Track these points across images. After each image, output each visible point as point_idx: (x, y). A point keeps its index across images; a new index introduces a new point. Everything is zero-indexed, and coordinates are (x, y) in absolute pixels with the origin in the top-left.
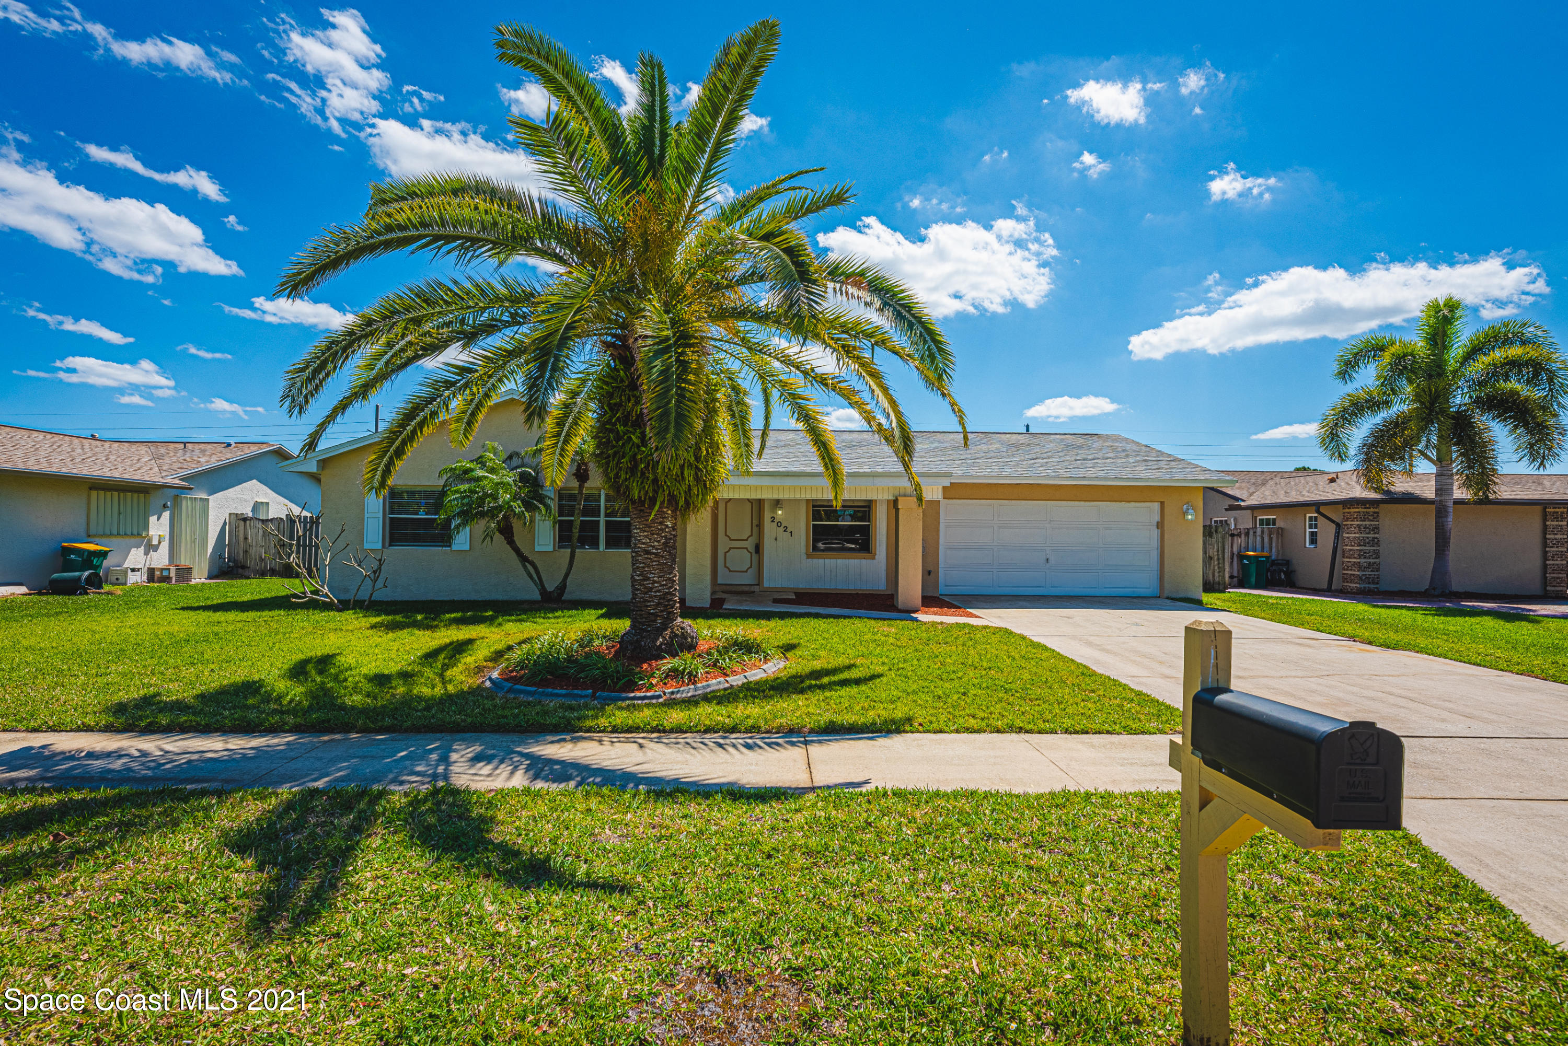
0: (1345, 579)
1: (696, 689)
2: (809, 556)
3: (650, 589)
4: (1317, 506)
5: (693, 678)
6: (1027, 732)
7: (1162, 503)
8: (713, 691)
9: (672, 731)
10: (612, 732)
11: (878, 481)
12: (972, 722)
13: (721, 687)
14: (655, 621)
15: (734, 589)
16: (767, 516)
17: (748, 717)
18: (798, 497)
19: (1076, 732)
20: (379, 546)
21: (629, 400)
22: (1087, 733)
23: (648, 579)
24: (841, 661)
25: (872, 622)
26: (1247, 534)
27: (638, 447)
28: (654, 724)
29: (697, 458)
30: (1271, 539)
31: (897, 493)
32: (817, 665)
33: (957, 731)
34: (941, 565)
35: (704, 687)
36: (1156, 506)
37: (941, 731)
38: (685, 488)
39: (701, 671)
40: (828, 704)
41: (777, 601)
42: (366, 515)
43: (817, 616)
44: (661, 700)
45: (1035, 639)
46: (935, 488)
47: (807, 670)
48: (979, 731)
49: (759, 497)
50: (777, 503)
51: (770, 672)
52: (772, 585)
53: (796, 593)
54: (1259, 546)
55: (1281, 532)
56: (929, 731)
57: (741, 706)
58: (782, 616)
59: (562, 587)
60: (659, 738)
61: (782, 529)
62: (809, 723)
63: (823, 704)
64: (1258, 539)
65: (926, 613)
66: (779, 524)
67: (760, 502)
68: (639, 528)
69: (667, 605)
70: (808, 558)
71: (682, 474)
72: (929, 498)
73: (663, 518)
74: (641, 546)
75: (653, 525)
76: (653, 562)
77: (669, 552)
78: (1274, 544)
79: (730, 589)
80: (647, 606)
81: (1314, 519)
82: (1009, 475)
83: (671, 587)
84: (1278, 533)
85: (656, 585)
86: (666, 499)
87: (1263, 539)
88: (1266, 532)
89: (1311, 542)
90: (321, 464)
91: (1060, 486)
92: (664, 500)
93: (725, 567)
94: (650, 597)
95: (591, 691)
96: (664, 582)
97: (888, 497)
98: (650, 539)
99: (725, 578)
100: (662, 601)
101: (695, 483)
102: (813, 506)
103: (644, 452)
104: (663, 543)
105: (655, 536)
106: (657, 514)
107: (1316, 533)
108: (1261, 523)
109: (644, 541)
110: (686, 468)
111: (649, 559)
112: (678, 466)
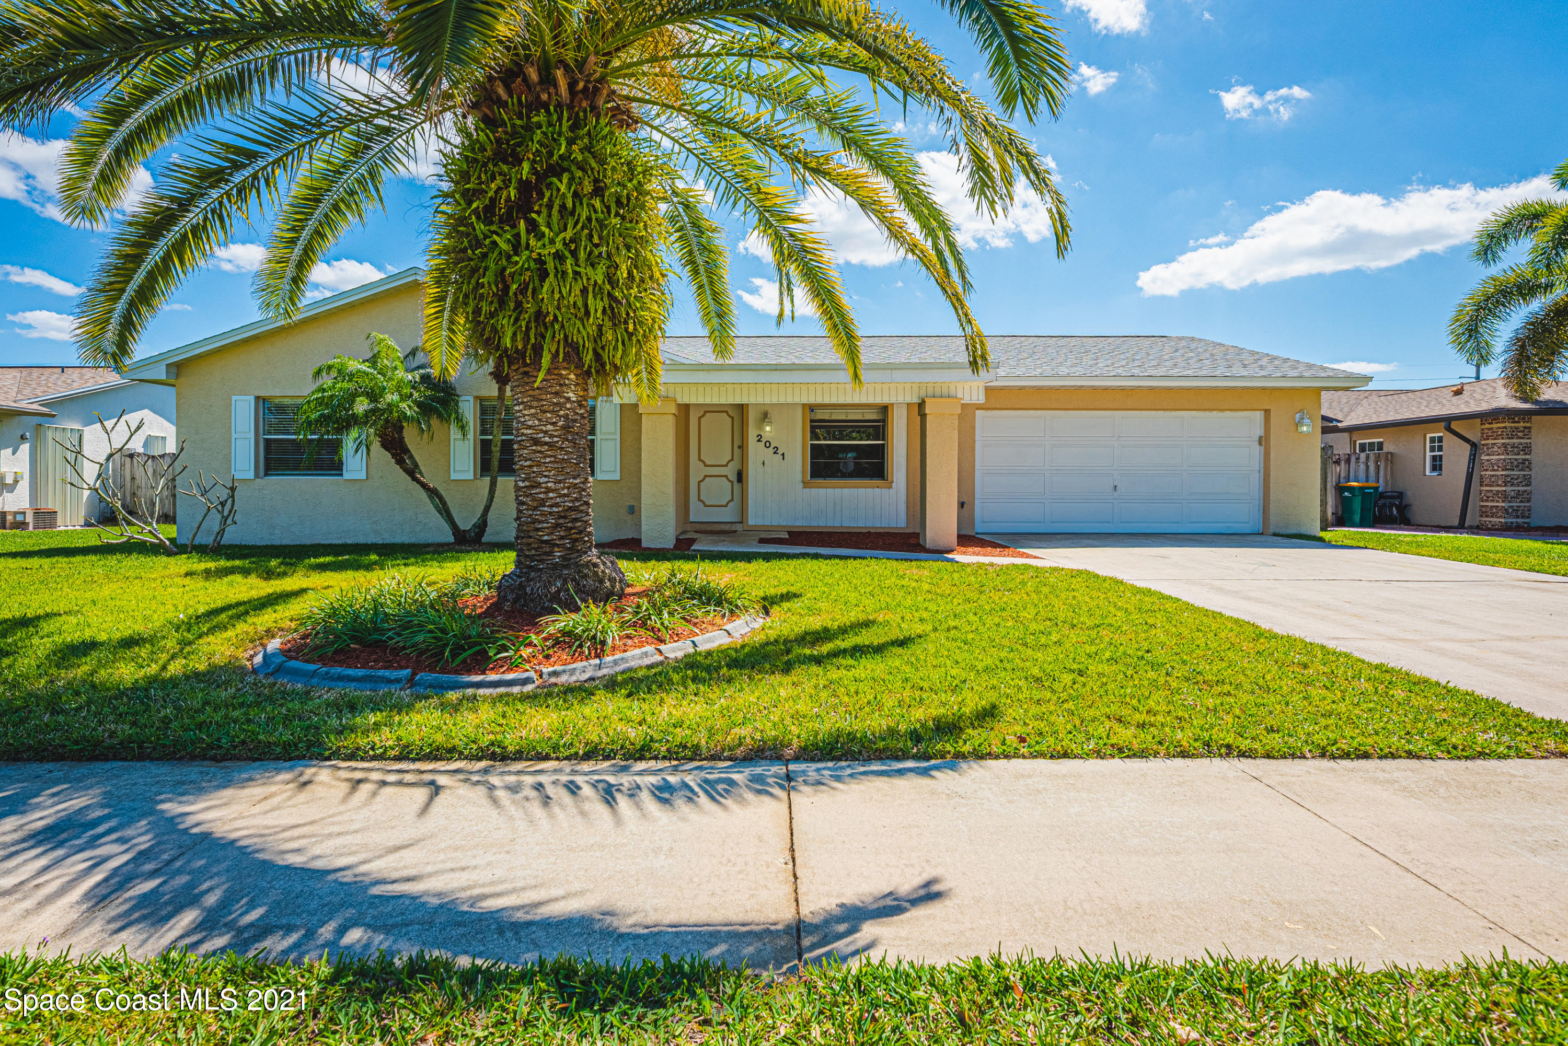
0: (1484, 512)
1: (600, 667)
2: (805, 484)
3: (542, 502)
4: (1447, 421)
5: (599, 647)
6: (1242, 755)
7: (1267, 412)
8: (630, 669)
9: (518, 756)
10: (398, 759)
11: (899, 375)
12: (1124, 735)
13: (647, 661)
14: (551, 553)
15: (710, 528)
16: (752, 433)
17: (678, 724)
18: (790, 399)
19: (1346, 755)
20: (251, 475)
21: (493, 178)
22: (1366, 756)
23: (539, 485)
24: (854, 616)
25: (894, 563)
26: (1348, 461)
27: (509, 257)
28: (485, 740)
29: (611, 279)
30: (1378, 467)
31: (923, 394)
32: (815, 623)
33: (1099, 754)
34: (978, 495)
35: (616, 662)
36: (1259, 416)
37: (1065, 755)
38: (592, 330)
40: (835, 695)
41: (763, 541)
42: (234, 436)
43: (816, 556)
44: (529, 688)
45: (1139, 584)
46: (974, 385)
47: (799, 630)
48: (1142, 754)
49: (738, 401)
50: (765, 413)
51: (737, 635)
52: (760, 522)
53: (790, 532)
54: (1362, 475)
56: (1041, 755)
57: (670, 700)
58: (767, 557)
59: (482, 526)
60: (486, 771)
61: (771, 450)
62: (798, 735)
63: (824, 694)
64: (1362, 466)
65: (964, 553)
66: (768, 444)
67: (742, 408)
68: (522, 403)
69: (571, 528)
70: (805, 487)
71: (586, 305)
72: (966, 400)
73: (561, 385)
74: (525, 431)
75: (544, 397)
76: (545, 457)
77: (573, 441)
78: (1382, 473)
79: (703, 527)
80: (538, 530)
81: (1440, 439)
82: (1068, 375)
83: (576, 499)
84: (1387, 459)
85: (551, 495)
86: (561, 350)
87: (1367, 467)
88: (1372, 458)
89: (1434, 468)
90: (174, 370)
91: (1133, 389)
92: (557, 351)
93: (700, 500)
94: (541, 515)
95: (409, 671)
96: (565, 491)
97: (908, 399)
98: (540, 420)
99: (697, 514)
100: (561, 521)
101: (608, 324)
102: (812, 421)
103: (517, 263)
104: (563, 427)
105: (549, 415)
106: (549, 377)
107: (1441, 456)
108: (1363, 448)
109: (530, 423)
110: (590, 296)
111: (540, 452)
112: (578, 292)
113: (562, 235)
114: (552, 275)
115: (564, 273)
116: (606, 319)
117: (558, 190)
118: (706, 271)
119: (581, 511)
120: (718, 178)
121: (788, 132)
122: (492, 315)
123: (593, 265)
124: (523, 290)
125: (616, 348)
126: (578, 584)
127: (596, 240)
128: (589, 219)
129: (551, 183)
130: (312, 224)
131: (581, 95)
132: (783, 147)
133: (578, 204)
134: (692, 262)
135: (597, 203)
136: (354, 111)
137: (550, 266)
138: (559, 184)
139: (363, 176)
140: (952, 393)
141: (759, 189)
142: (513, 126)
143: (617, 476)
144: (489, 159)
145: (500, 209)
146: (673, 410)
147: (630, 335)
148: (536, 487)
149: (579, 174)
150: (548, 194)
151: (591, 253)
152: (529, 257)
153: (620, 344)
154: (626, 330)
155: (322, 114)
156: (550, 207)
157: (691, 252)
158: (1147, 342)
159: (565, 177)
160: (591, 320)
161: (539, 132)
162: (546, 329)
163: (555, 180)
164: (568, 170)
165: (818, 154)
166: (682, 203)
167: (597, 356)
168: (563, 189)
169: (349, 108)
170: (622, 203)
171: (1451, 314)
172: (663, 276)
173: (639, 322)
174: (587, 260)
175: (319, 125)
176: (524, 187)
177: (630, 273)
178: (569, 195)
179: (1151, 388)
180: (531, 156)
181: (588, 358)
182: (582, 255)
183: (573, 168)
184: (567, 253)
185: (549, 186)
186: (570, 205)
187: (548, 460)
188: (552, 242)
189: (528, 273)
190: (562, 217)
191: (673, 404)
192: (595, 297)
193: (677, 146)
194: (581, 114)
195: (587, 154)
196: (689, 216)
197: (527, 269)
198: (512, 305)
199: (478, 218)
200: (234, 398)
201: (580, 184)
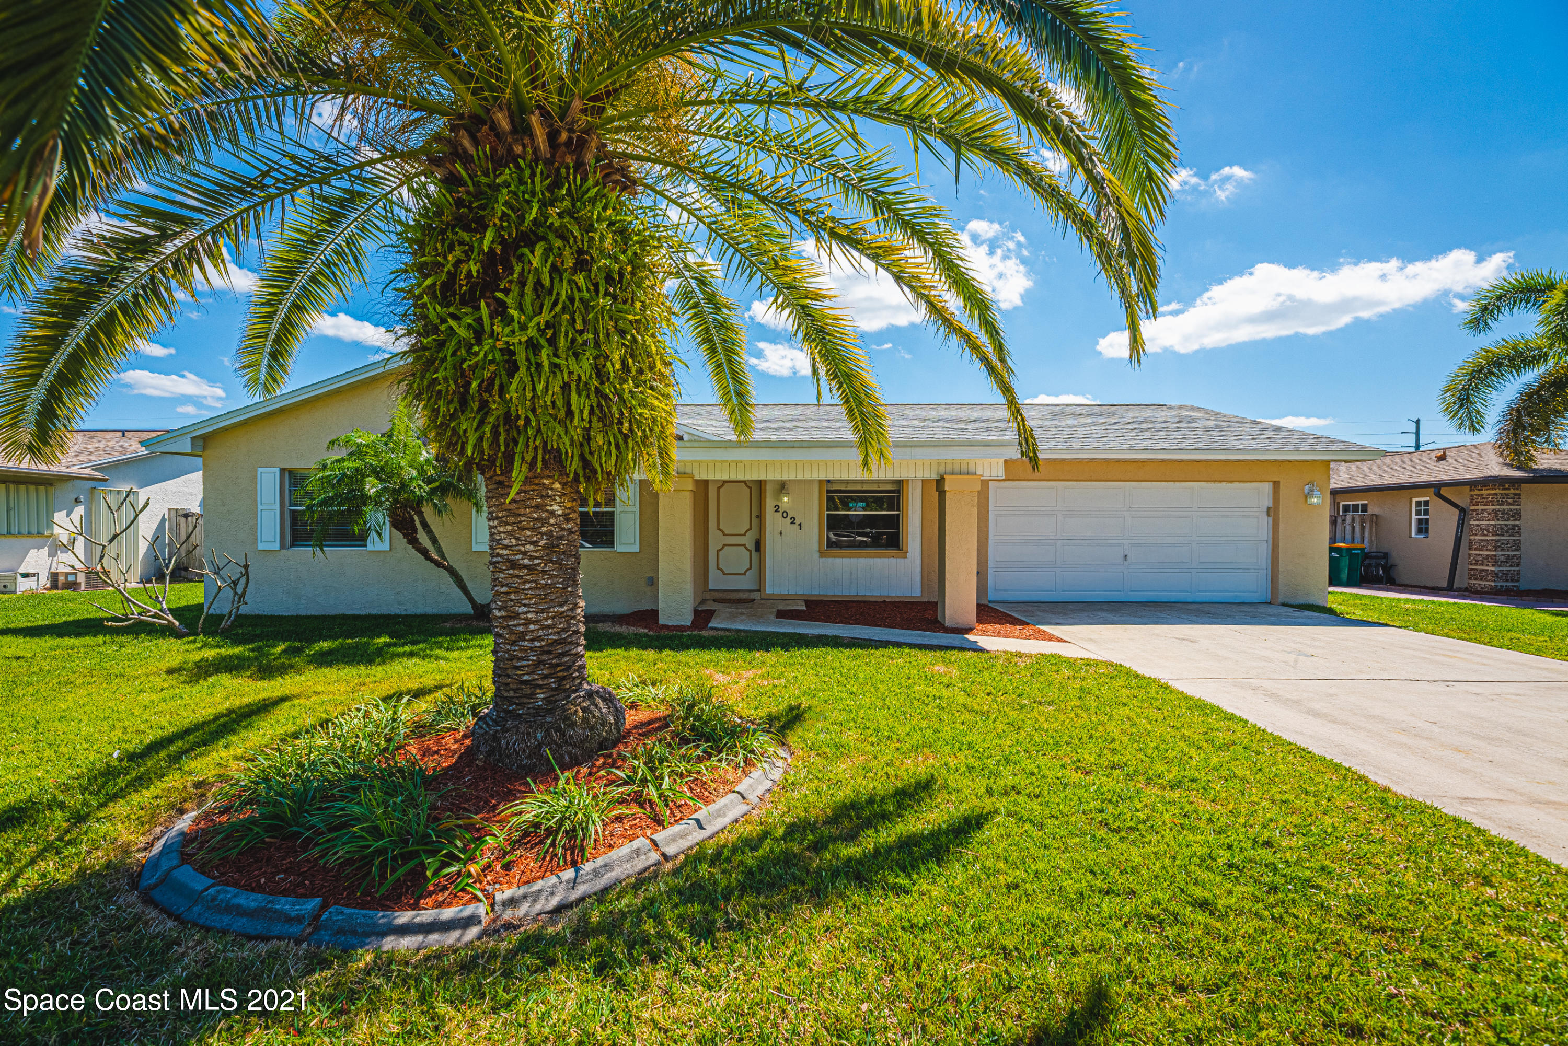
0: (1472, 575)
2: (822, 554)
3: (522, 636)
4: (1437, 488)
5: (577, 847)
7: (1276, 484)
8: (615, 884)
11: (915, 453)
13: (638, 866)
14: (532, 695)
15: (728, 596)
16: (770, 504)
18: (808, 476)
20: (277, 546)
21: (451, 248)
23: (516, 616)
26: (1335, 522)
27: (468, 347)
29: (600, 373)
30: (1363, 528)
31: (942, 470)
34: (991, 564)
35: (597, 872)
36: (1267, 487)
38: (577, 435)
39: (596, 828)
41: (782, 615)
42: (260, 507)
43: (836, 643)
44: (472, 933)
46: (994, 461)
49: (759, 477)
50: (782, 487)
52: (777, 591)
53: (806, 601)
54: (1348, 536)
55: (1375, 520)
61: (788, 520)
64: (1348, 528)
65: (984, 634)
66: (785, 515)
67: (760, 484)
68: (497, 518)
69: (557, 665)
70: (821, 557)
71: (569, 405)
72: (986, 477)
73: (542, 497)
74: (501, 552)
75: (522, 511)
76: (524, 583)
77: (559, 562)
78: (1367, 534)
79: (722, 595)
80: (517, 668)
81: (1427, 503)
82: (1082, 449)
83: (563, 630)
84: (1371, 521)
85: (532, 627)
86: (540, 458)
87: (1353, 528)
88: (1358, 520)
89: (1420, 531)
90: (201, 443)
91: (1144, 461)
92: (535, 459)
93: (718, 568)
94: (520, 650)
95: (317, 901)
96: (550, 622)
97: (927, 476)
98: (517, 539)
99: (716, 582)
100: (545, 657)
101: (597, 425)
102: (828, 491)
103: (476, 354)
104: (545, 547)
105: (528, 533)
106: (527, 488)
107: (1427, 520)
108: (1346, 509)
109: (506, 542)
110: (574, 395)
111: (518, 576)
112: (557, 389)
113: (536, 319)
114: (523, 370)
115: (539, 366)
116: (595, 419)
117: (530, 263)
118: (724, 349)
119: (570, 643)
120: (731, 250)
121: (811, 196)
122: (453, 417)
123: (576, 355)
124: (486, 386)
125: (609, 453)
126: (564, 735)
127: (579, 325)
128: (571, 299)
129: (523, 255)
130: (290, 298)
131: (563, 149)
132: (807, 212)
133: (556, 281)
134: (708, 340)
135: (580, 279)
136: (304, 171)
137: (521, 356)
138: (530, 256)
139: (340, 246)
140: (972, 469)
141: (776, 263)
142: (477, 184)
143: (636, 548)
144: (448, 224)
145: (461, 286)
146: (690, 486)
147: (626, 437)
148: (514, 618)
149: (558, 243)
150: (518, 269)
151: (573, 341)
152: (493, 348)
153: (613, 448)
154: (620, 431)
155: (265, 174)
156: (522, 283)
157: (707, 330)
158: (1149, 411)
159: (539, 248)
160: (576, 421)
161: (505, 191)
162: (519, 433)
163: (526, 251)
164: (544, 238)
165: (848, 222)
166: (696, 278)
167: (586, 463)
168: (536, 262)
169: (295, 167)
170: (614, 279)
171: (1442, 384)
172: (667, 364)
173: (635, 422)
174: (568, 349)
175: (263, 187)
176: (490, 259)
177: (624, 363)
178: (546, 270)
179: (1163, 461)
180: (497, 221)
181: (574, 466)
182: (562, 343)
183: (551, 236)
184: (543, 342)
185: (521, 258)
186: (547, 282)
187: (527, 586)
188: (523, 327)
189: (493, 368)
190: (538, 296)
191: (690, 481)
192: (579, 395)
193: (685, 214)
194: (563, 171)
195: (567, 219)
196: (703, 292)
197: (492, 362)
198: (475, 406)
199: (434, 296)
200: (260, 470)
201: (560, 255)
